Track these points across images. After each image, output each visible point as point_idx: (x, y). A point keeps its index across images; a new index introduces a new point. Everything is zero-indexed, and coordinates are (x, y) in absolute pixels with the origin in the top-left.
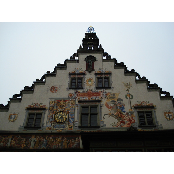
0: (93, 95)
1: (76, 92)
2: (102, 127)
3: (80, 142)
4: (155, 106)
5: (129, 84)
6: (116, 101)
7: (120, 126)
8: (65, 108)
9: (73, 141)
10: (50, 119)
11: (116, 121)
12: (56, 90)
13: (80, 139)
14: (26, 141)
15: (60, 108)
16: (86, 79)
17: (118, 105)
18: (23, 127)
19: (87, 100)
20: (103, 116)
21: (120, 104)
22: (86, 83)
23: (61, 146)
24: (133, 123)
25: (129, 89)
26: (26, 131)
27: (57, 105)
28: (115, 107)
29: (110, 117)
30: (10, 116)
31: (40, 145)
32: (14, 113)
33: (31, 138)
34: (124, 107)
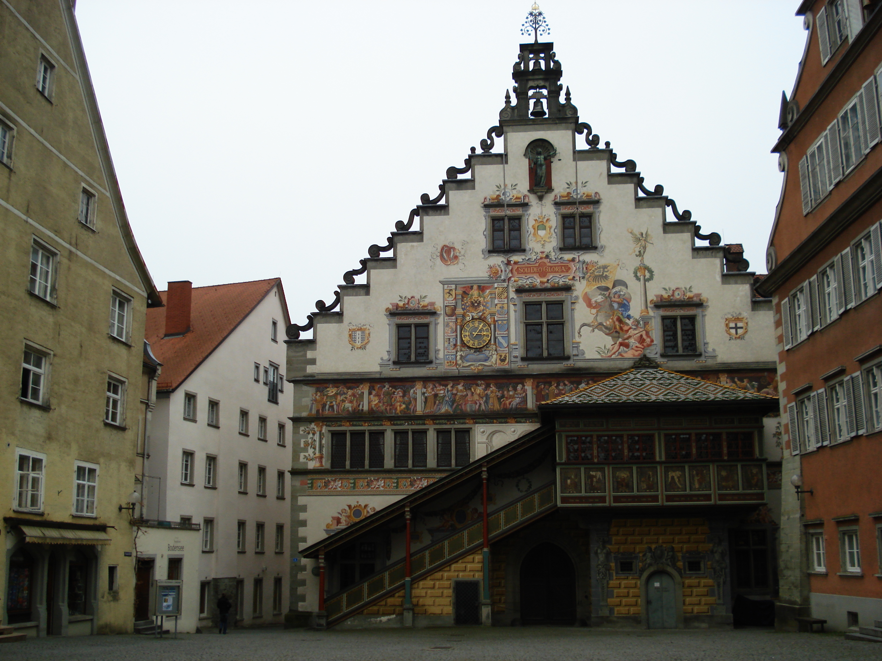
0: (553, 269)
1: (508, 263)
2: (575, 358)
3: (526, 394)
4: (705, 299)
5: (644, 235)
6: (610, 286)
8: (483, 310)
9: (511, 393)
10: (451, 340)
11: (608, 341)
12: (456, 257)
13: (526, 387)
14: (404, 396)
15: (471, 309)
16: (531, 222)
17: (613, 299)
18: (389, 360)
19: (538, 285)
20: (577, 328)
21: (619, 296)
22: (531, 235)
23: (485, 406)
25: (644, 252)
26: (399, 372)
27: (462, 301)
28: (607, 304)
29: (594, 331)
30: (350, 335)
31: (438, 405)
32: (360, 326)
33: (414, 389)
34: (629, 303)
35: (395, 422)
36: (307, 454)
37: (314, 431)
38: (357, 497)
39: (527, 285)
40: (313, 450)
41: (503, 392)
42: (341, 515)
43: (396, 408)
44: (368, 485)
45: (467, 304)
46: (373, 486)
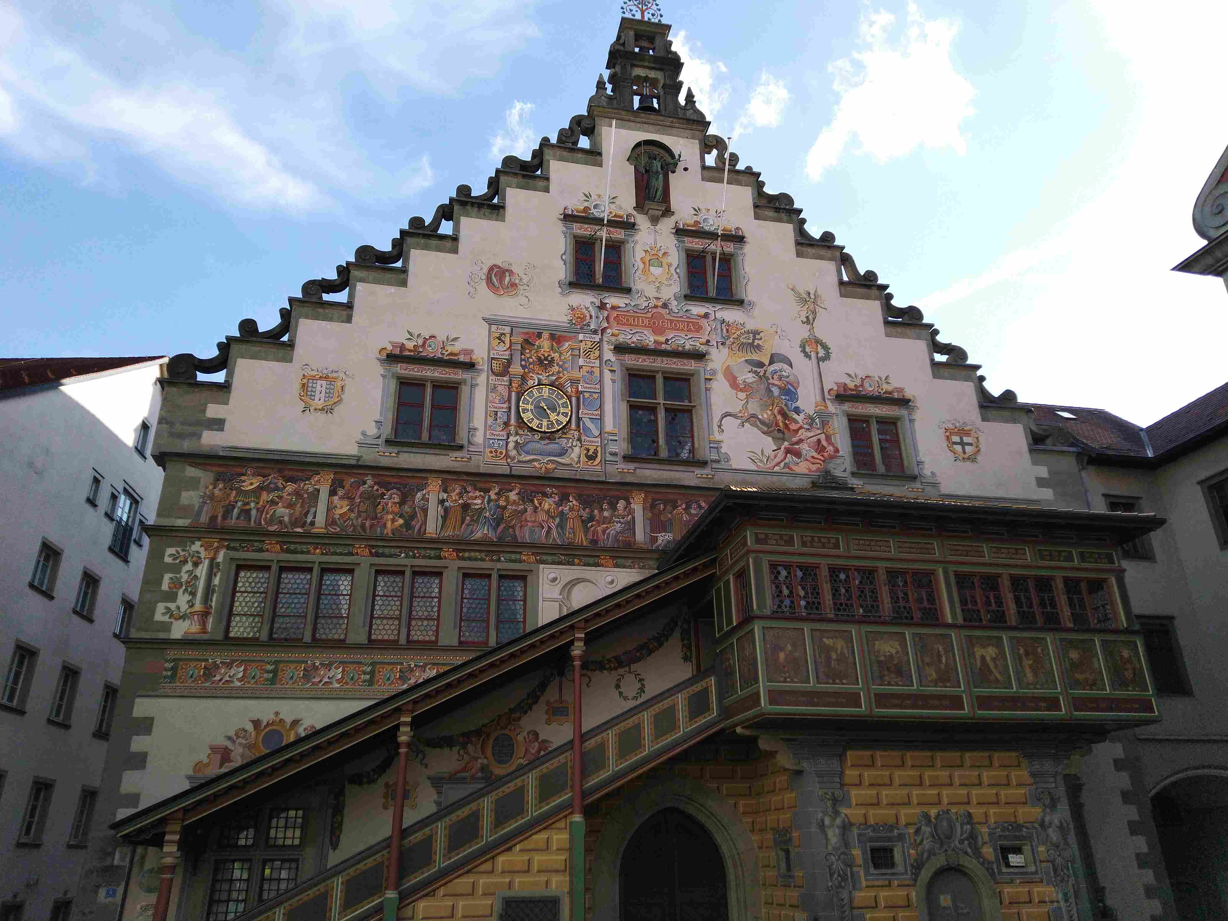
0: (674, 325)
1: (602, 306)
2: (715, 465)
3: (633, 518)
4: (911, 397)
5: (812, 296)
6: (766, 362)
7: (782, 464)
8: (559, 372)
9: (606, 514)
10: (499, 414)
11: (768, 444)
12: (514, 286)
14: (402, 503)
15: (537, 368)
16: (639, 254)
17: (771, 381)
19: (652, 346)
20: (716, 418)
21: (780, 378)
22: (640, 271)
23: (559, 534)
24: (832, 457)
25: (814, 320)
26: (396, 459)
27: (522, 354)
28: (763, 387)
29: (743, 426)
30: (304, 385)
31: (469, 525)
32: (325, 371)
33: (424, 492)
34: (796, 390)
35: (380, 551)
36: (172, 606)
37: (199, 558)
38: (275, 702)
39: (633, 343)
40: (187, 597)
41: (593, 511)
42: (234, 742)
43: (385, 525)
44: (307, 676)
45: (531, 360)
46: (317, 680)
